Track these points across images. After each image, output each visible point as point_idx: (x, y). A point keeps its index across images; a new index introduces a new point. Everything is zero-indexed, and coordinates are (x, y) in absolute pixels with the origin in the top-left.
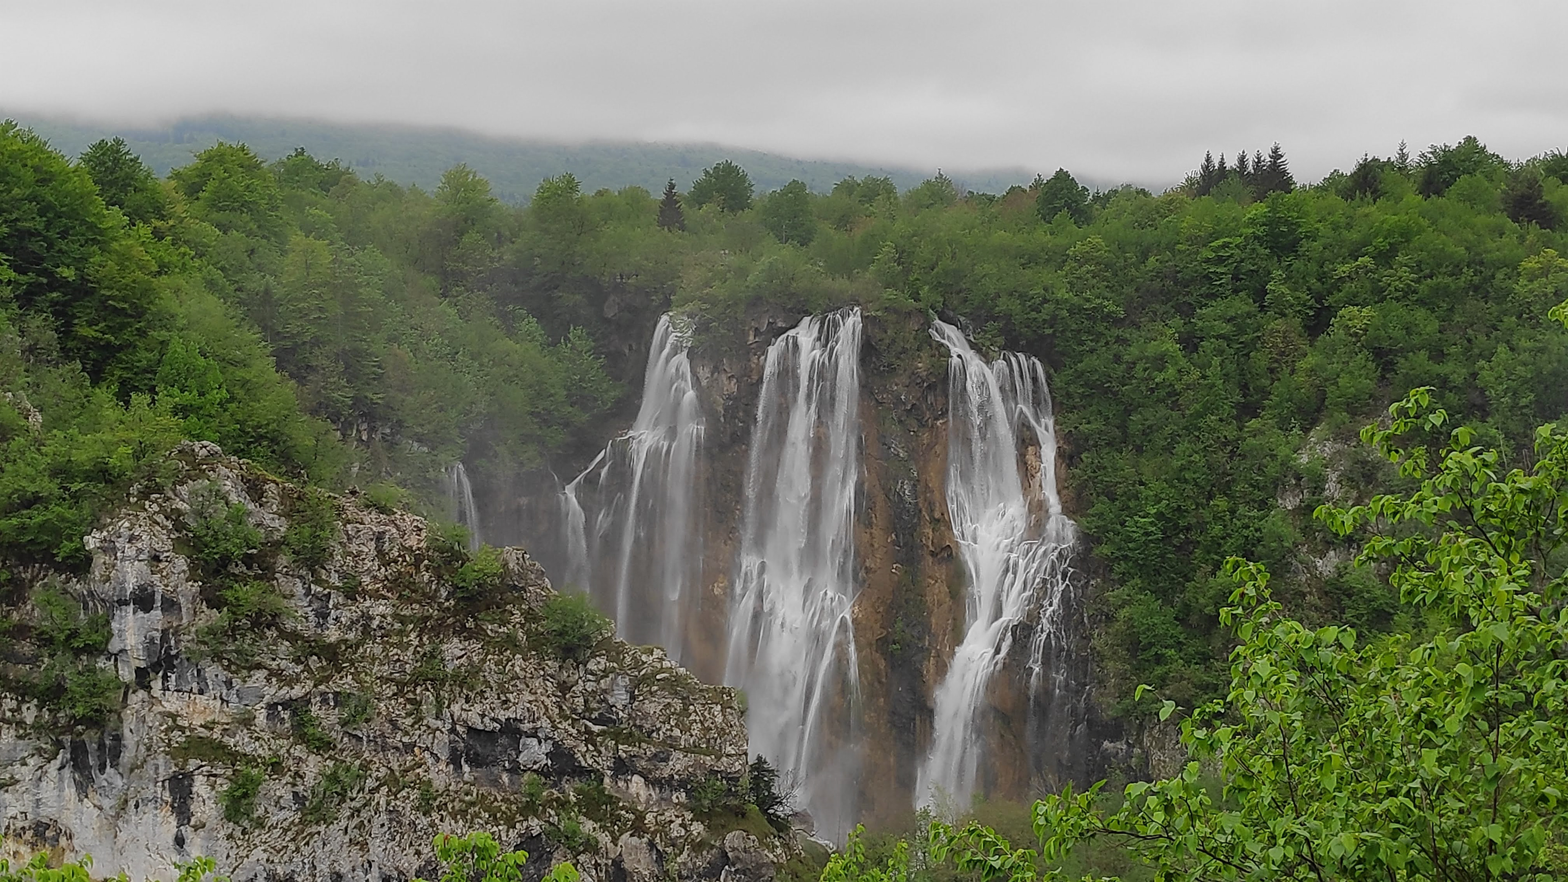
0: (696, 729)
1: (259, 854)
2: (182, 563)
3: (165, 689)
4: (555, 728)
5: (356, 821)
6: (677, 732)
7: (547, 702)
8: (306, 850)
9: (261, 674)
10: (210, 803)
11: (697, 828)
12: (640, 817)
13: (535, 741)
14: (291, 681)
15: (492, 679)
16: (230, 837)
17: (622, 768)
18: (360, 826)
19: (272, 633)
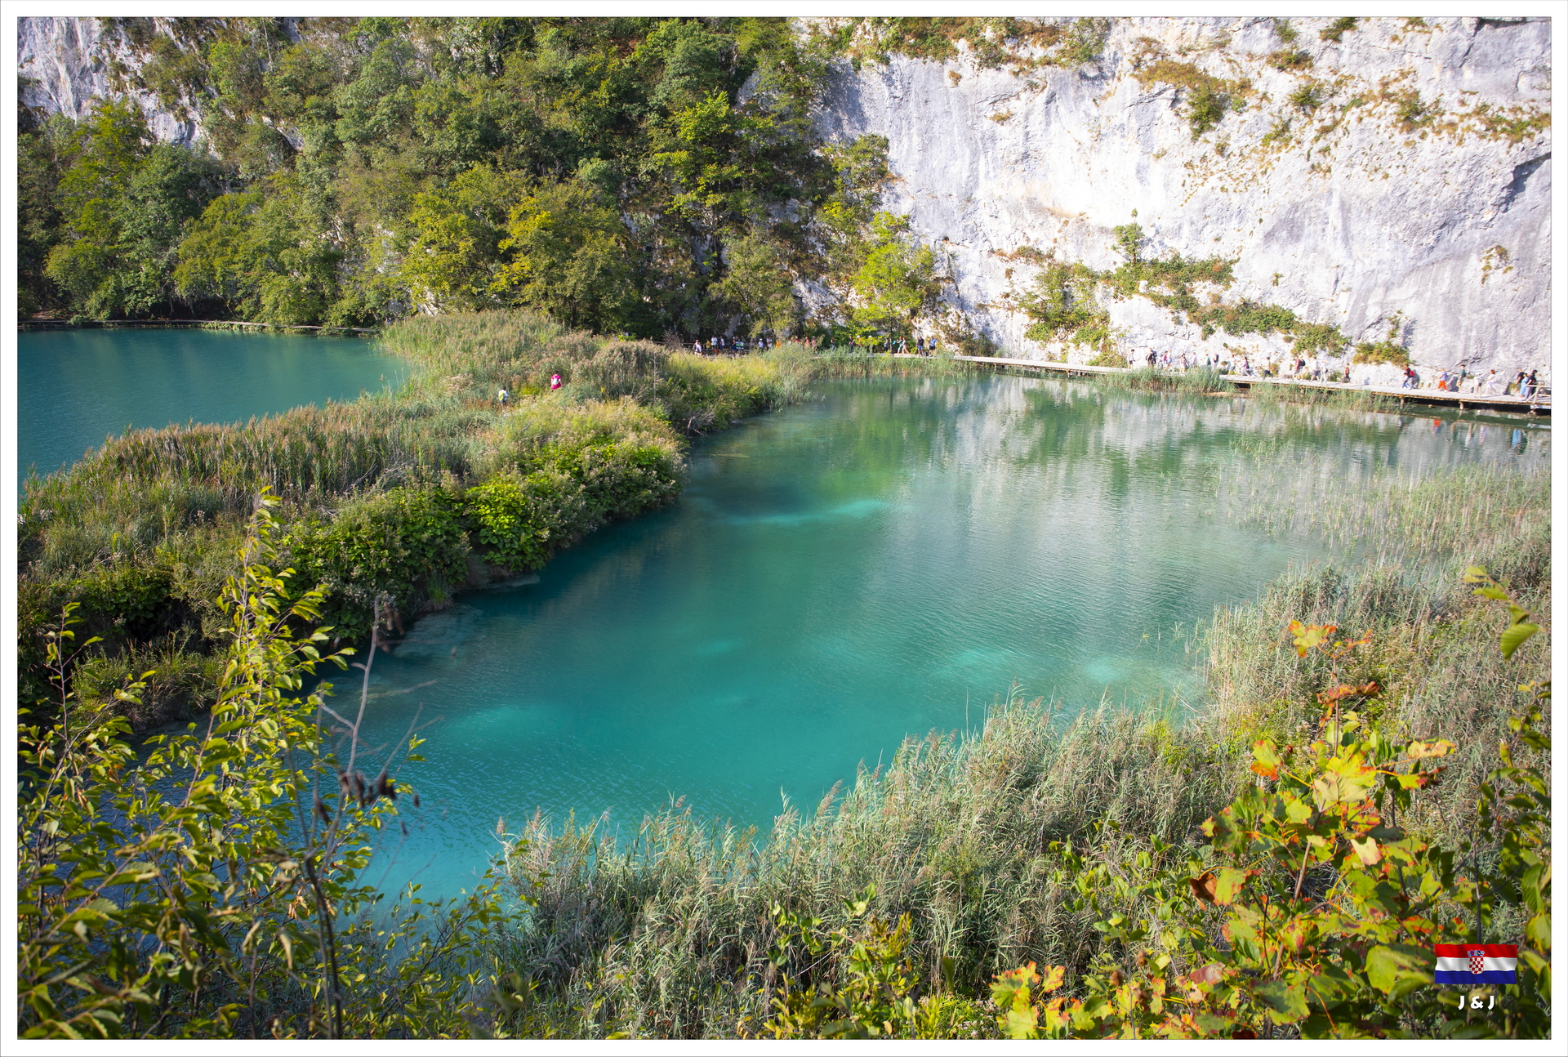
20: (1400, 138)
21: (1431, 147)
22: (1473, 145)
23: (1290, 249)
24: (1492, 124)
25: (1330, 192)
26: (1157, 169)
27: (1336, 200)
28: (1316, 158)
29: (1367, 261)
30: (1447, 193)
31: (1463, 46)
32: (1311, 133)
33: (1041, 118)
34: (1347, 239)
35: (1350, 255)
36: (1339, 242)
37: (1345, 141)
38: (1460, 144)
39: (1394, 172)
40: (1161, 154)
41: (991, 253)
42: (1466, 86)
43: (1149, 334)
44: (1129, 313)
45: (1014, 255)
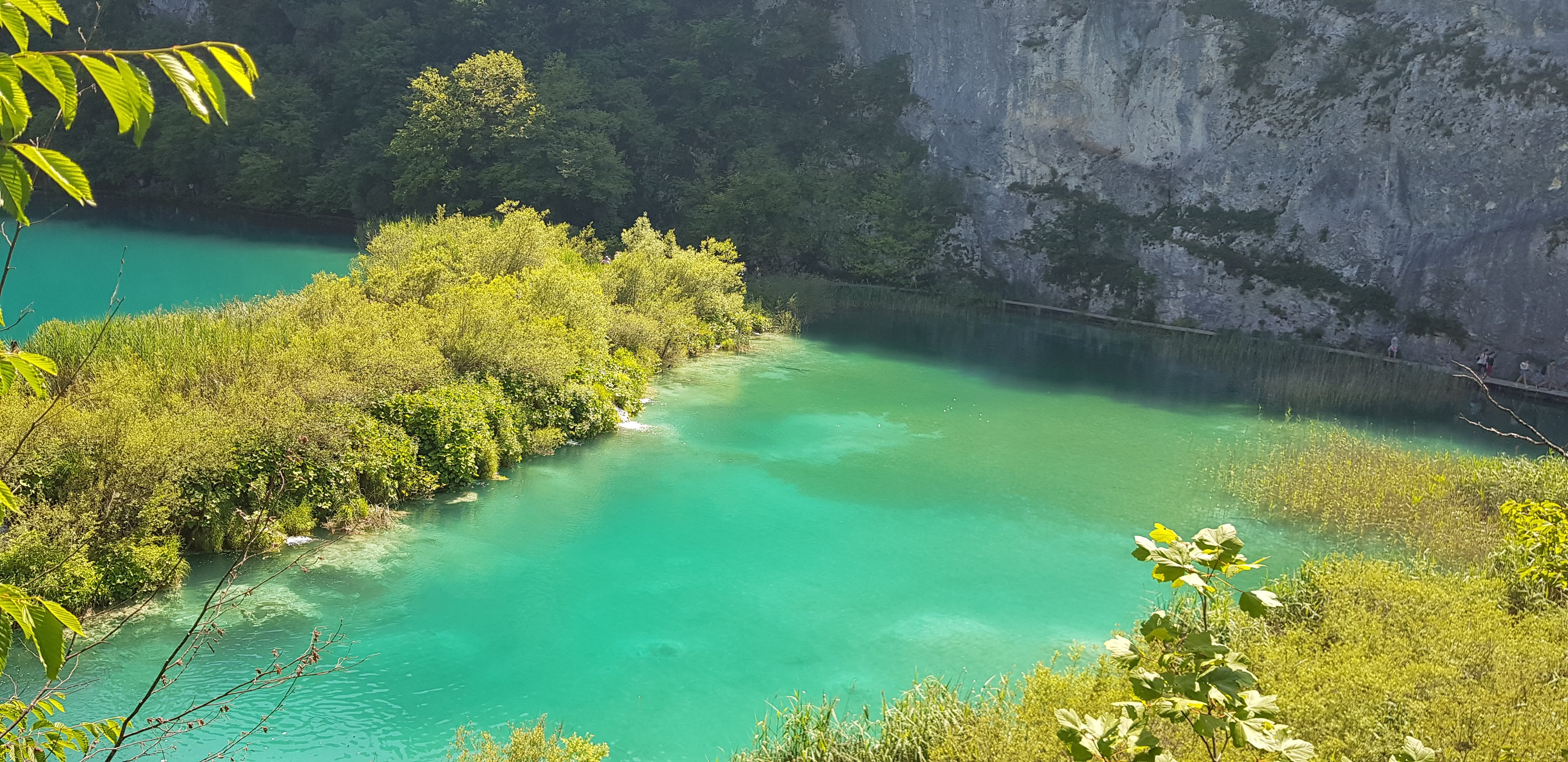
20: (1466, 94)
21: (1496, 106)
23: (1342, 204)
25: (1389, 146)
26: (1200, 109)
27: (1393, 154)
29: (1425, 224)
30: (1514, 157)
32: (1368, 83)
33: (1077, 47)
34: (1405, 196)
35: (1407, 215)
36: (1395, 200)
37: (1404, 95)
38: (1529, 105)
39: (1458, 130)
40: (1205, 93)
41: (1013, 187)
42: (1537, 44)
43: (1181, 284)
44: (1160, 261)
45: (1040, 190)
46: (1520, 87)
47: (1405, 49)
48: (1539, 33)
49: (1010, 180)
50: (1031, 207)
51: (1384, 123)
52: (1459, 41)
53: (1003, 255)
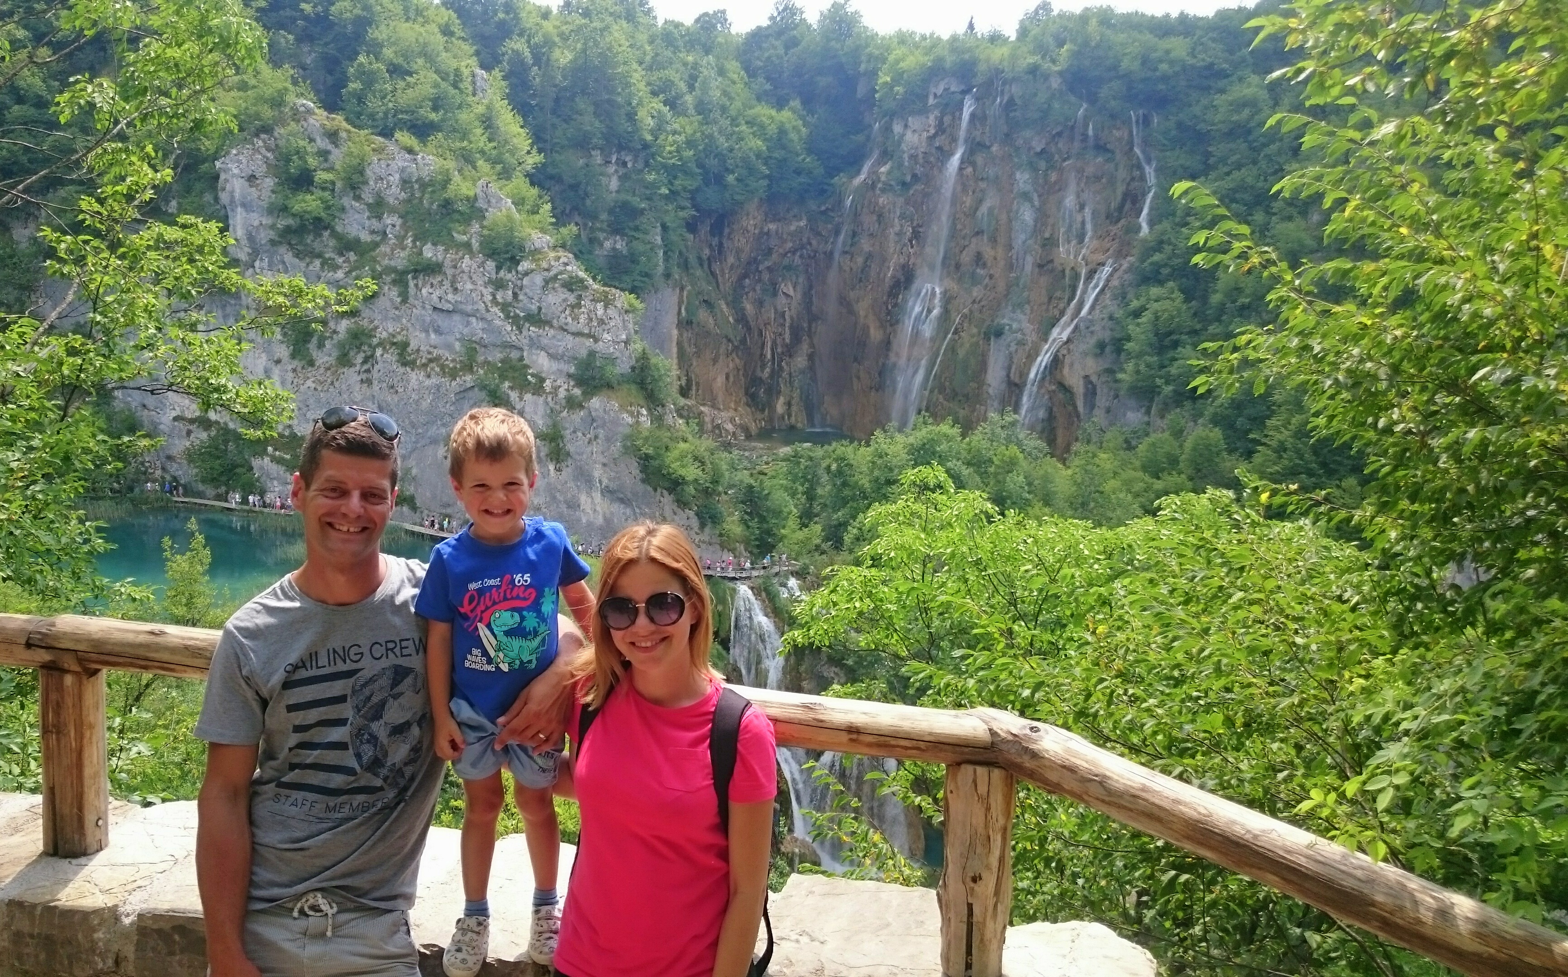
0: (583, 319)
1: (309, 383)
2: (269, 182)
3: (262, 269)
4: (488, 311)
5: (366, 367)
6: (569, 319)
7: (485, 291)
8: (337, 384)
9: (317, 263)
10: (284, 346)
11: (577, 392)
12: (542, 380)
13: (473, 320)
14: (335, 268)
15: (450, 272)
16: (294, 370)
17: (534, 344)
18: (368, 371)
19: (326, 234)
20: (401, 370)
21: (415, 377)
22: (434, 380)
24: (443, 367)
26: (276, 371)
28: (364, 376)
30: (425, 404)
31: (428, 319)
32: (359, 359)
37: (376, 367)
38: (429, 376)
39: (400, 390)
40: (278, 362)
41: (176, 419)
42: (433, 343)
43: (275, 483)
44: (261, 468)
45: (192, 421)
46: (425, 366)
47: (375, 341)
48: (433, 336)
49: (174, 414)
50: (189, 433)
51: (369, 382)
52: (399, 338)
53: (175, 466)
